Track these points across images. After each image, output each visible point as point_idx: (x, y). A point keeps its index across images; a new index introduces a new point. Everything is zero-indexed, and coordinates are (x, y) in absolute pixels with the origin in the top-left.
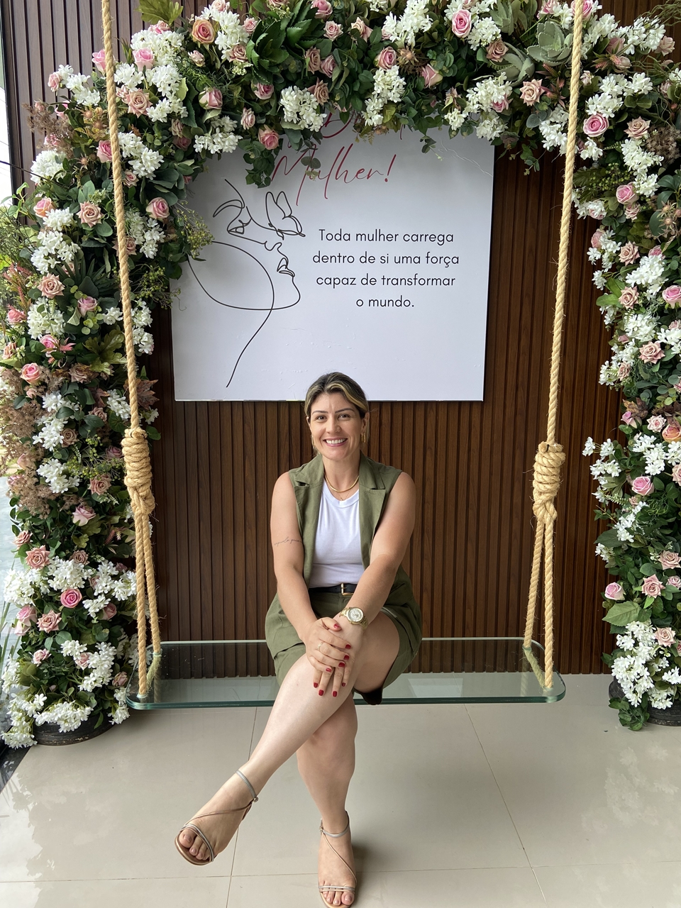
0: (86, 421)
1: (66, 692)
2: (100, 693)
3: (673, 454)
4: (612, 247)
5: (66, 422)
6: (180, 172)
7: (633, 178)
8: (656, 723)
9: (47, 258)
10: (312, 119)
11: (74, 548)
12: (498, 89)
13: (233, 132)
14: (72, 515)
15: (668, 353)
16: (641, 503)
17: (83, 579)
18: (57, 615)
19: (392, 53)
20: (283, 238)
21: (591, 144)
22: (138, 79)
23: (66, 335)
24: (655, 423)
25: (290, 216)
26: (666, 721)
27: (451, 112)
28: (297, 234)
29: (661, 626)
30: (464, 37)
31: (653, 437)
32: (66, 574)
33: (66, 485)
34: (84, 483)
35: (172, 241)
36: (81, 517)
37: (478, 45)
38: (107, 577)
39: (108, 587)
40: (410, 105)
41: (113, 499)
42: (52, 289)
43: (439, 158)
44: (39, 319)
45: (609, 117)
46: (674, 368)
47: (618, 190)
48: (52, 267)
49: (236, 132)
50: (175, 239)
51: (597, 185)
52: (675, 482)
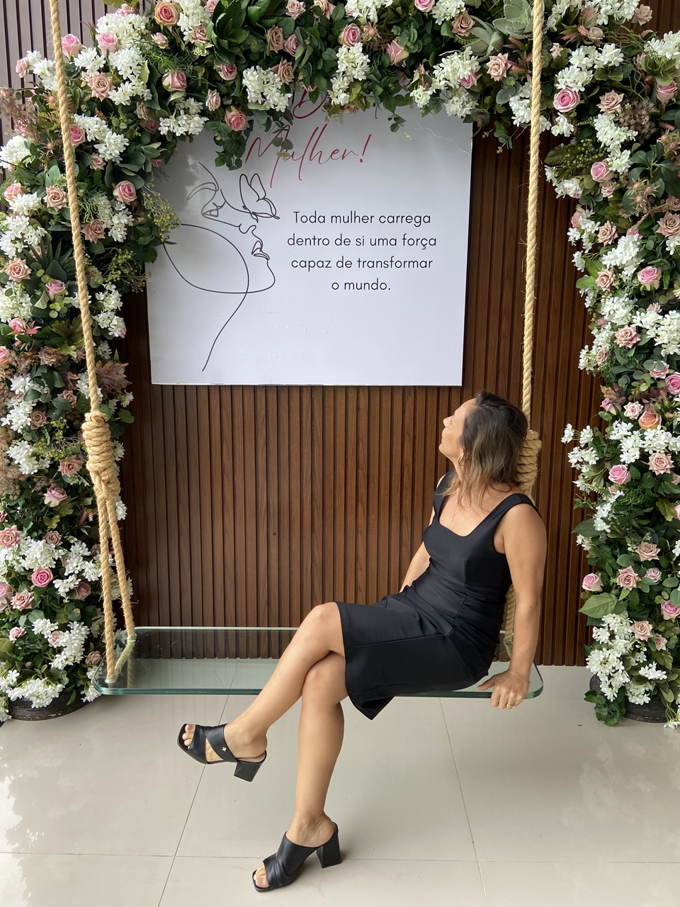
0: (54, 404)
1: (40, 669)
2: (73, 672)
3: (650, 442)
4: (590, 226)
5: (35, 405)
6: (147, 155)
7: (607, 154)
8: (633, 719)
9: (14, 242)
10: (276, 99)
11: (47, 529)
12: (463, 64)
13: (198, 113)
14: (44, 496)
15: (644, 336)
16: (618, 492)
17: (54, 559)
18: (30, 594)
19: (356, 29)
20: (257, 220)
21: (562, 120)
22: (100, 63)
23: (34, 318)
24: (632, 409)
25: (264, 199)
26: (644, 716)
27: (416, 89)
28: (272, 216)
29: (638, 620)
30: (427, 11)
31: (630, 424)
32: (36, 554)
33: (36, 467)
34: (54, 465)
35: (141, 225)
36: (52, 498)
37: (443, 20)
38: (78, 557)
39: (79, 568)
40: (377, 83)
41: (84, 481)
42: (18, 273)
43: (408, 136)
44: (7, 303)
45: (580, 91)
46: (651, 353)
47: (593, 167)
48: (19, 251)
49: (203, 113)
50: (143, 223)
51: (571, 162)
52: (651, 471)
